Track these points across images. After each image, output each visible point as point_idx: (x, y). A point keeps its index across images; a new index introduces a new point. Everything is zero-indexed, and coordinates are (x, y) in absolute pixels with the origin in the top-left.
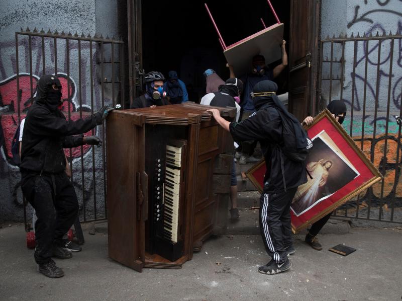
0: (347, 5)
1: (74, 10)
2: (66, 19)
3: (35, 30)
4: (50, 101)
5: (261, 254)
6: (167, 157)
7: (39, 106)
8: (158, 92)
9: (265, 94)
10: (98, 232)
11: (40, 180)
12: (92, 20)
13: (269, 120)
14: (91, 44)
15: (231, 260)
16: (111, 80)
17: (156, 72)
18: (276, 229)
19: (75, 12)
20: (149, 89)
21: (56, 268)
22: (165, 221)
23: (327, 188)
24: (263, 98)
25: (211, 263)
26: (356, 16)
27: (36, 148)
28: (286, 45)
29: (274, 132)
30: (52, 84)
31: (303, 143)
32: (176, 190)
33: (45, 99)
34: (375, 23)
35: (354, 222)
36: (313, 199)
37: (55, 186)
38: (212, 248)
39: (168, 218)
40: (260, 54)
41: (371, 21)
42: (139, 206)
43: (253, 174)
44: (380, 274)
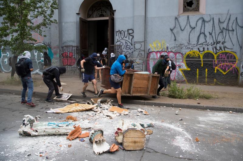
0: (117, 39)
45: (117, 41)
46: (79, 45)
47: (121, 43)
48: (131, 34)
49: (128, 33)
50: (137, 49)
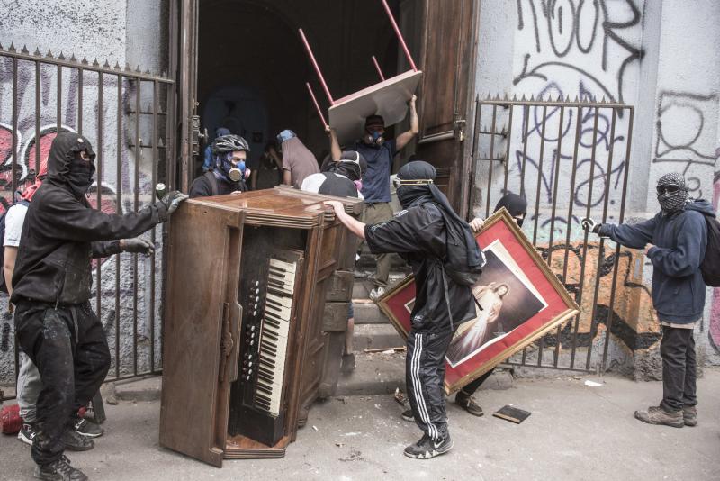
0: (513, 51)
1: (89, 20)
2: (73, 34)
3: (25, 50)
4: (75, 180)
5: (398, 425)
6: (270, 276)
7: (55, 188)
8: (239, 170)
9: (419, 182)
10: (123, 399)
11: (51, 317)
12: (119, 39)
13: (429, 222)
14: (120, 80)
15: (358, 438)
16: (150, 143)
17: (235, 136)
18: (433, 389)
19: (90, 23)
20: (223, 164)
21: (73, 470)
22: (259, 381)
23: (500, 325)
24: (417, 188)
25: (329, 444)
26: (525, 69)
27: (48, 260)
28: (416, 102)
29: (434, 240)
30: (81, 150)
31: (477, 257)
32: (283, 330)
33: (66, 175)
34: (550, 81)
35: (517, 370)
36: (478, 342)
37: (76, 326)
38: (320, 419)
39: (263, 374)
40: (377, 114)
41: (545, 78)
42: (224, 358)
43: (387, 302)
44: (574, 448)
45: (517, 71)
46: (144, 61)
47: (549, 87)
48: (617, 32)
49: (601, 19)
50: (673, 148)
